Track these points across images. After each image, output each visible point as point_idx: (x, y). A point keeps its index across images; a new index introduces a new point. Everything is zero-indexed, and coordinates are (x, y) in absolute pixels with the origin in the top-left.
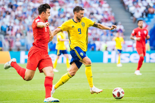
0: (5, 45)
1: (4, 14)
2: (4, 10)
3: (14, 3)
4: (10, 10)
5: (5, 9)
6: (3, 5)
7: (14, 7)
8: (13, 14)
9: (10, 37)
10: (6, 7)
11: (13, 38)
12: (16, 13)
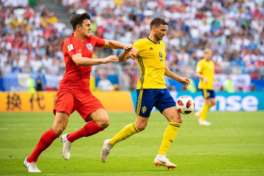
0: (123, 81)
1: (121, 30)
2: (122, 23)
3: (138, 12)
4: (132, 23)
5: (123, 22)
6: (121, 16)
7: (138, 19)
8: (137, 30)
9: (131, 68)
10: (125, 19)
11: (136, 70)
12: (142, 28)
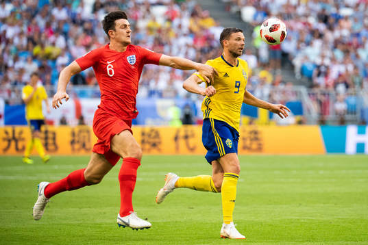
0: (309, 111)
1: (307, 37)
2: (308, 27)
3: (331, 10)
4: (322, 27)
5: (309, 24)
6: (306, 16)
7: (331, 20)
8: (330, 36)
9: (321, 91)
10: (312, 21)
11: (328, 94)
12: (337, 34)
